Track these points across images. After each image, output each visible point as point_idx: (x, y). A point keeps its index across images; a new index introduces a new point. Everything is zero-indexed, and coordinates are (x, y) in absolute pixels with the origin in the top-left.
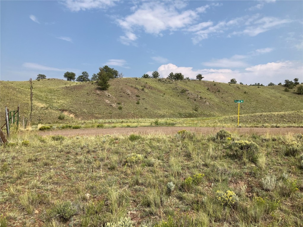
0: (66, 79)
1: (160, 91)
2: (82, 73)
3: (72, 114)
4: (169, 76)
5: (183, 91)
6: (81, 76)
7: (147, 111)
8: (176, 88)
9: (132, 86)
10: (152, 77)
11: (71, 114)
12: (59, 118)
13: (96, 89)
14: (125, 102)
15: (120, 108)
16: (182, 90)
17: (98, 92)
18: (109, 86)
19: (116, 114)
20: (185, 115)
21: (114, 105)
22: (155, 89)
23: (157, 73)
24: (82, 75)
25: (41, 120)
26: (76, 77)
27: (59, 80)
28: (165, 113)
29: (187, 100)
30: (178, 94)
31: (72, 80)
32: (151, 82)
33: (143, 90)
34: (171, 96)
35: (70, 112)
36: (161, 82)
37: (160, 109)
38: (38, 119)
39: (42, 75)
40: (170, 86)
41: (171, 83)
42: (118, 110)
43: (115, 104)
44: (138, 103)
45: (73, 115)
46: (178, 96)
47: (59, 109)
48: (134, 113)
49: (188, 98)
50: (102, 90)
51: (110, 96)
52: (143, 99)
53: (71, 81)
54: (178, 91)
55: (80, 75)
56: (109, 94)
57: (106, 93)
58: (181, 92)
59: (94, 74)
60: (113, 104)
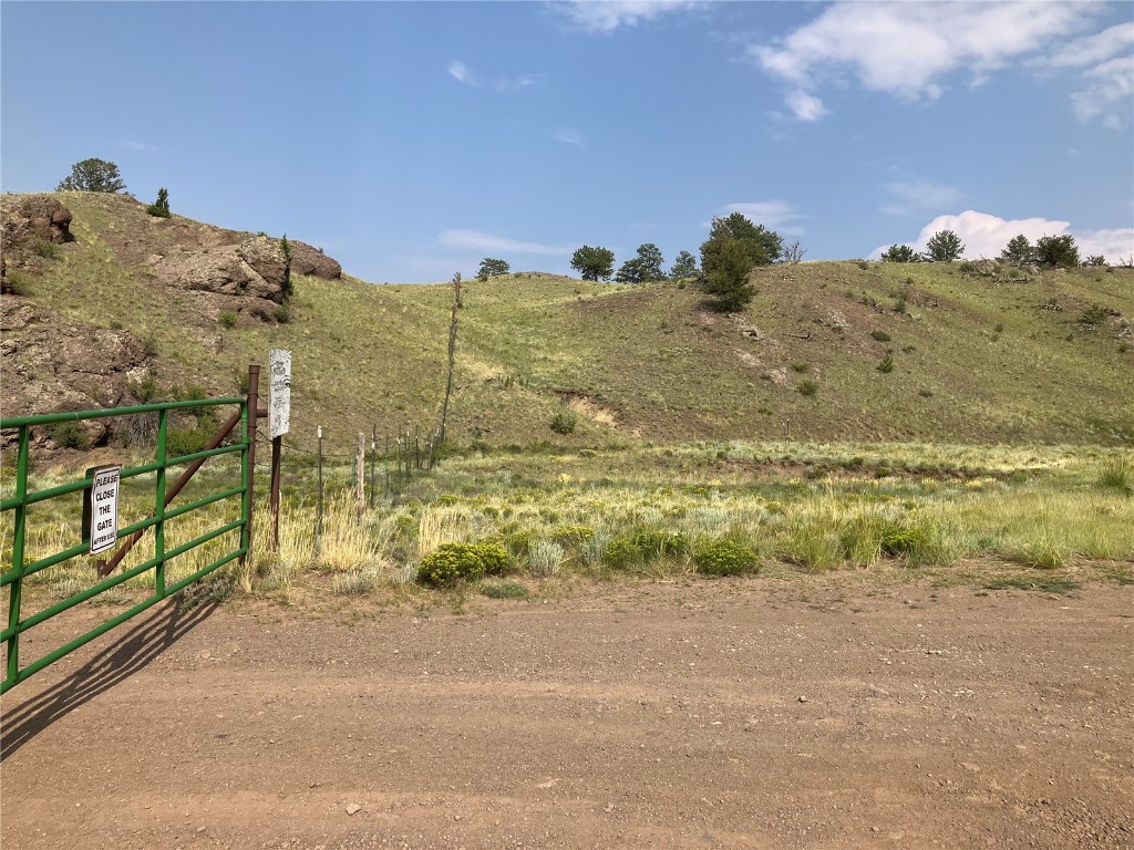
0: (577, 275)
1: (976, 317)
2: (638, 251)
3: (606, 411)
4: (1008, 254)
5: (1094, 318)
6: (634, 263)
7: (933, 404)
8: (1053, 301)
9: (849, 295)
10: (929, 257)
11: (601, 409)
12: (552, 427)
13: (698, 309)
14: (824, 361)
15: (808, 390)
16: (1090, 313)
17: (708, 319)
18: (752, 292)
19: (790, 415)
20: (1125, 431)
21: (779, 375)
22: (953, 306)
23: (951, 237)
24: (636, 256)
25: (484, 434)
26: (617, 266)
27: (556, 278)
28: (1020, 415)
29: (1117, 356)
30: (1069, 330)
31: (600, 279)
32: (929, 280)
33: (899, 309)
34: (1033, 337)
35: (599, 401)
36: (972, 276)
37: (992, 400)
38: (470, 430)
39: (497, 262)
40: (1018, 295)
41: (1025, 281)
42: (800, 398)
43: (784, 370)
44: (886, 369)
45: (608, 414)
46: (1069, 339)
47: (555, 386)
48: (873, 415)
49: (1122, 350)
50: (720, 311)
51: (760, 335)
52: (904, 350)
53: (596, 279)
54: (1063, 316)
55: (630, 259)
56: (754, 328)
57: (741, 322)
58: (1079, 321)
59: (682, 253)
60: (775, 372)
